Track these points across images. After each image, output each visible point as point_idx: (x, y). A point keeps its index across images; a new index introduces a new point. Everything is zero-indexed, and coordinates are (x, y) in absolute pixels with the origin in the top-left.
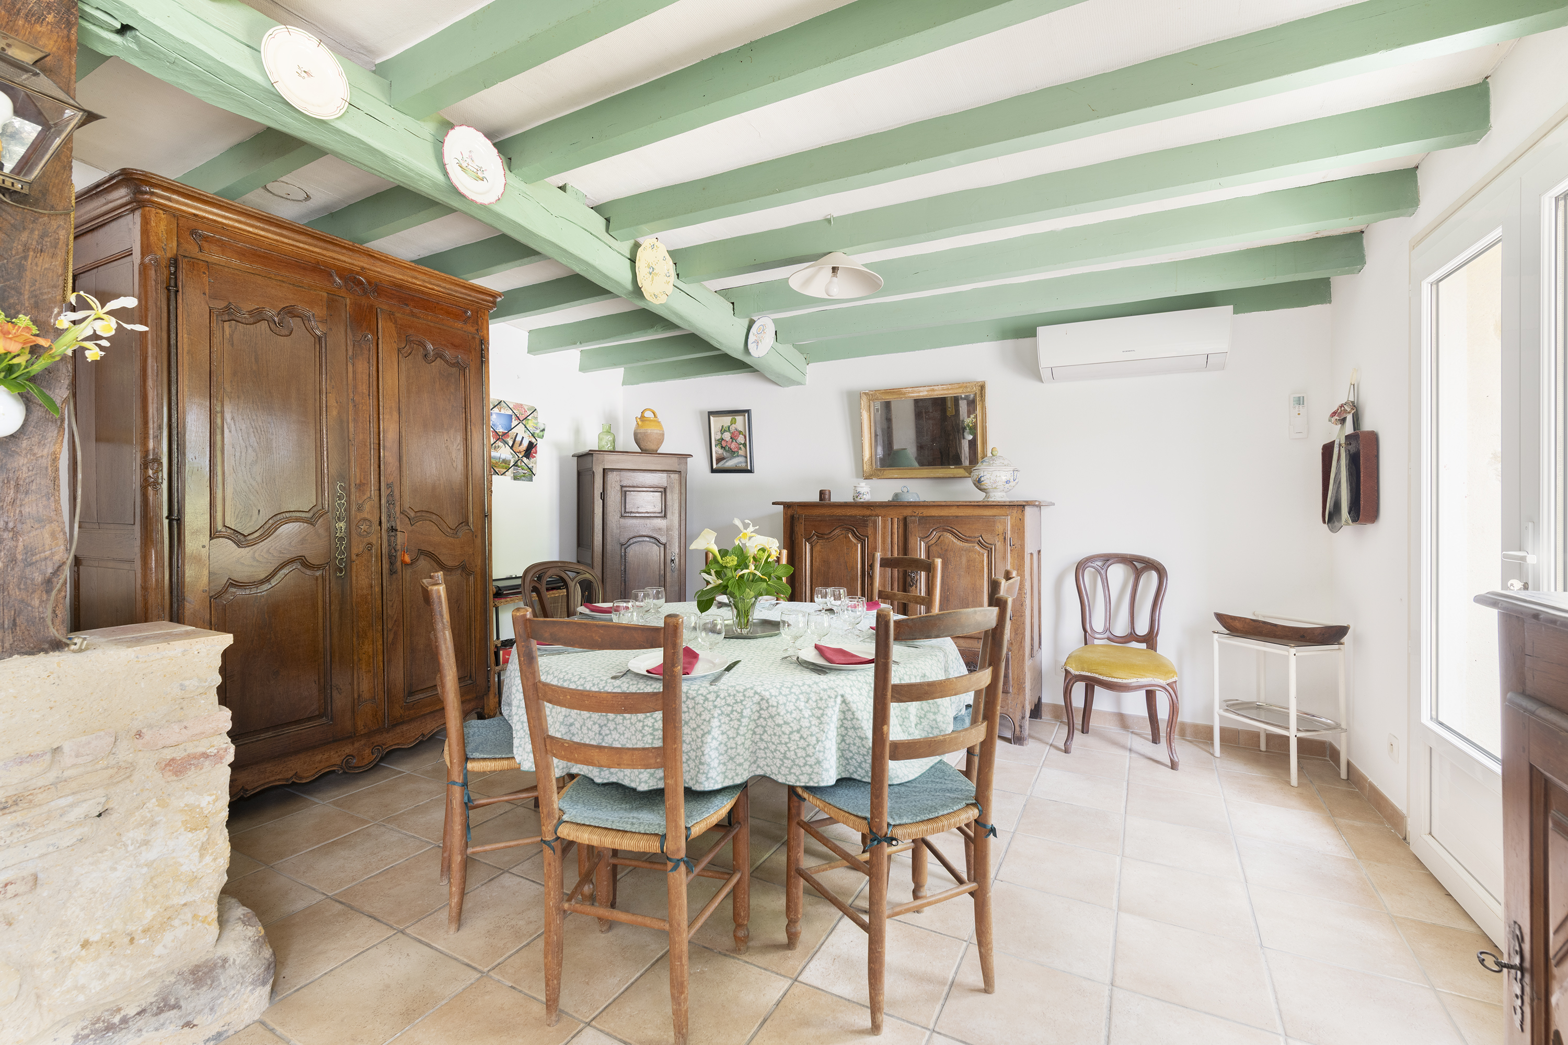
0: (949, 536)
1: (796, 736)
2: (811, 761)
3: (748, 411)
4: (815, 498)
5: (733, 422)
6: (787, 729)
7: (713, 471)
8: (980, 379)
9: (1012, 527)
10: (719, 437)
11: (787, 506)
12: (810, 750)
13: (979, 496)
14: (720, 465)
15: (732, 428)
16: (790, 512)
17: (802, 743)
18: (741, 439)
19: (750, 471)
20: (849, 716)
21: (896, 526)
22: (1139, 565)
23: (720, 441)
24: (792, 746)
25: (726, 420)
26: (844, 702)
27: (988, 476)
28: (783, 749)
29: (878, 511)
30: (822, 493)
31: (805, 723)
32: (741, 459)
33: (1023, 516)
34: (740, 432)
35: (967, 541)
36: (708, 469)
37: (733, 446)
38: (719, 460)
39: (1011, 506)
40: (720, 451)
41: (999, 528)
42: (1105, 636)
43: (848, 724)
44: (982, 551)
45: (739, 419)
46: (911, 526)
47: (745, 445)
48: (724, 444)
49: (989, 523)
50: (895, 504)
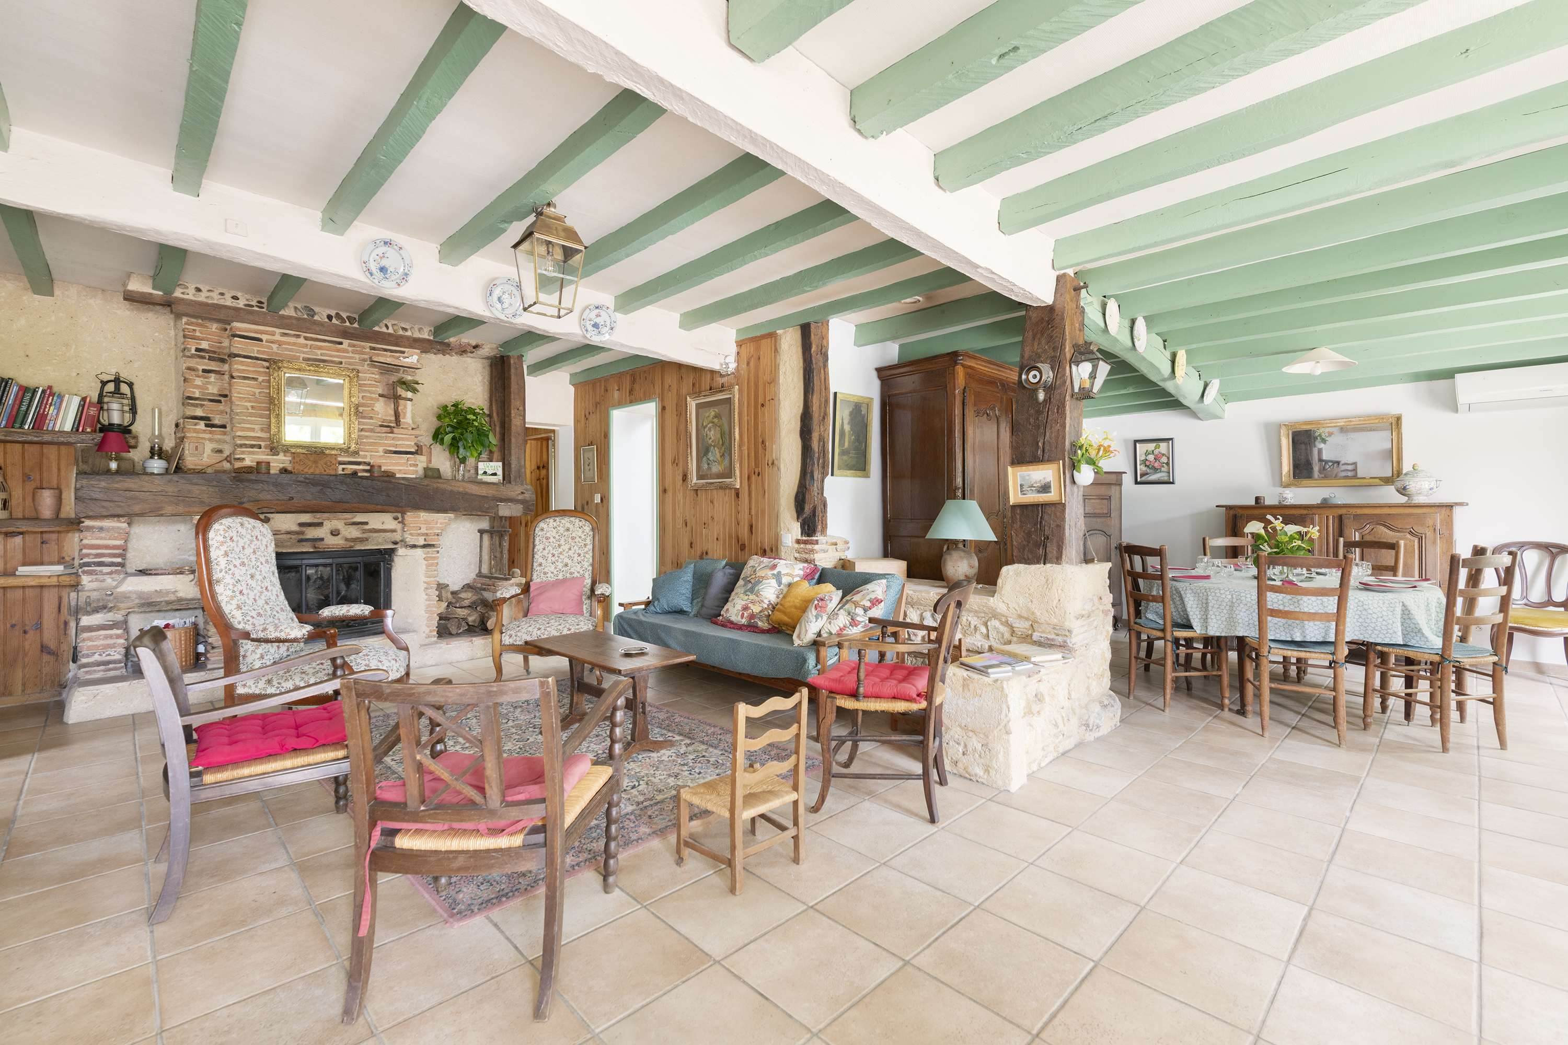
0: (1383, 528)
1: (1381, 620)
2: (1391, 631)
3: (1172, 439)
4: (1253, 503)
5: (1157, 447)
6: (1375, 616)
7: (1137, 483)
8: (1396, 412)
9: (1441, 521)
10: (1143, 458)
11: (1229, 508)
12: (1390, 626)
13: (1403, 499)
14: (1144, 478)
15: (1156, 452)
16: (1232, 512)
17: (1384, 623)
18: (1164, 460)
19: (1173, 483)
20: (1406, 612)
21: (1331, 521)
22: (1554, 550)
23: (1144, 462)
24: (1378, 624)
25: (1151, 446)
26: (1403, 605)
27: (1414, 485)
28: (1373, 625)
29: (1314, 511)
30: (1257, 499)
31: (1385, 613)
32: (1165, 474)
33: (1452, 513)
34: (1163, 455)
35: (1399, 531)
36: (1133, 481)
37: (1156, 465)
38: (1142, 475)
39: (1441, 506)
40: (1144, 468)
41: (1430, 522)
42: (1523, 602)
43: (1406, 617)
44: (1413, 538)
45: (1163, 446)
46: (1346, 522)
47: (1168, 464)
48: (1148, 463)
49: (1420, 518)
50: (1325, 505)
